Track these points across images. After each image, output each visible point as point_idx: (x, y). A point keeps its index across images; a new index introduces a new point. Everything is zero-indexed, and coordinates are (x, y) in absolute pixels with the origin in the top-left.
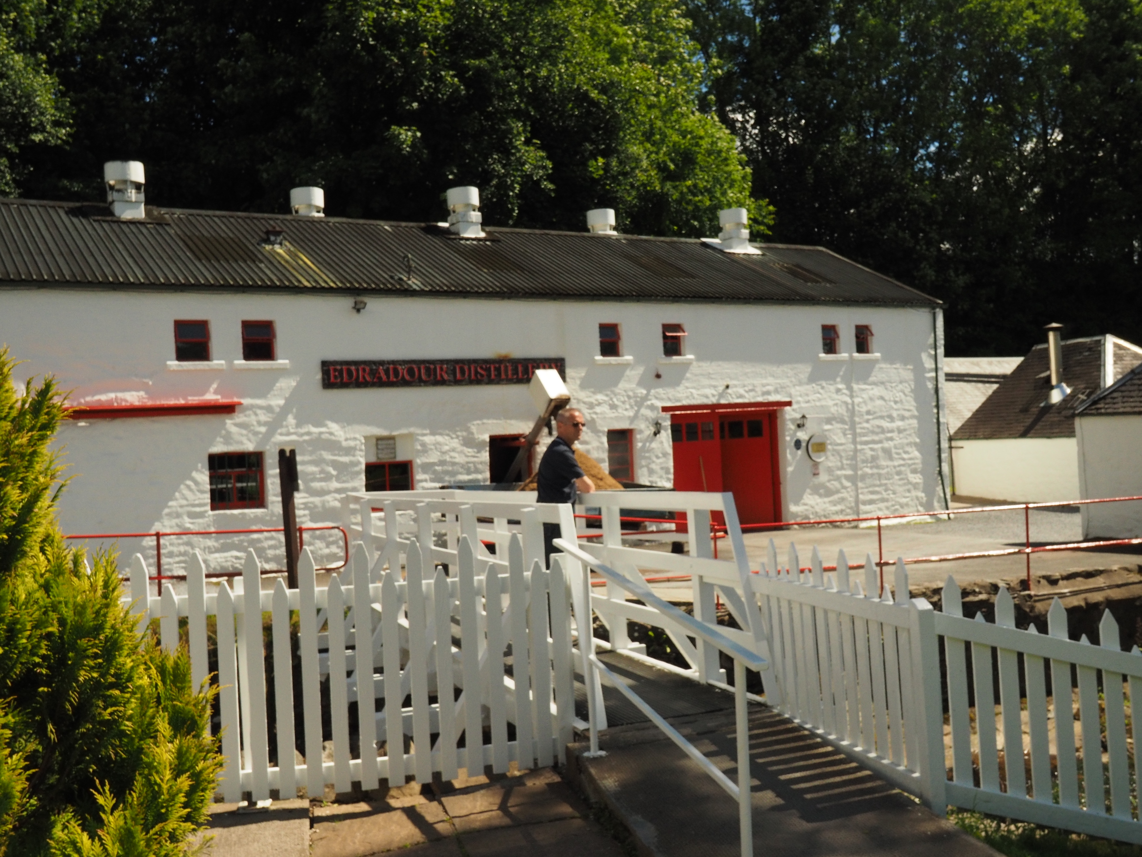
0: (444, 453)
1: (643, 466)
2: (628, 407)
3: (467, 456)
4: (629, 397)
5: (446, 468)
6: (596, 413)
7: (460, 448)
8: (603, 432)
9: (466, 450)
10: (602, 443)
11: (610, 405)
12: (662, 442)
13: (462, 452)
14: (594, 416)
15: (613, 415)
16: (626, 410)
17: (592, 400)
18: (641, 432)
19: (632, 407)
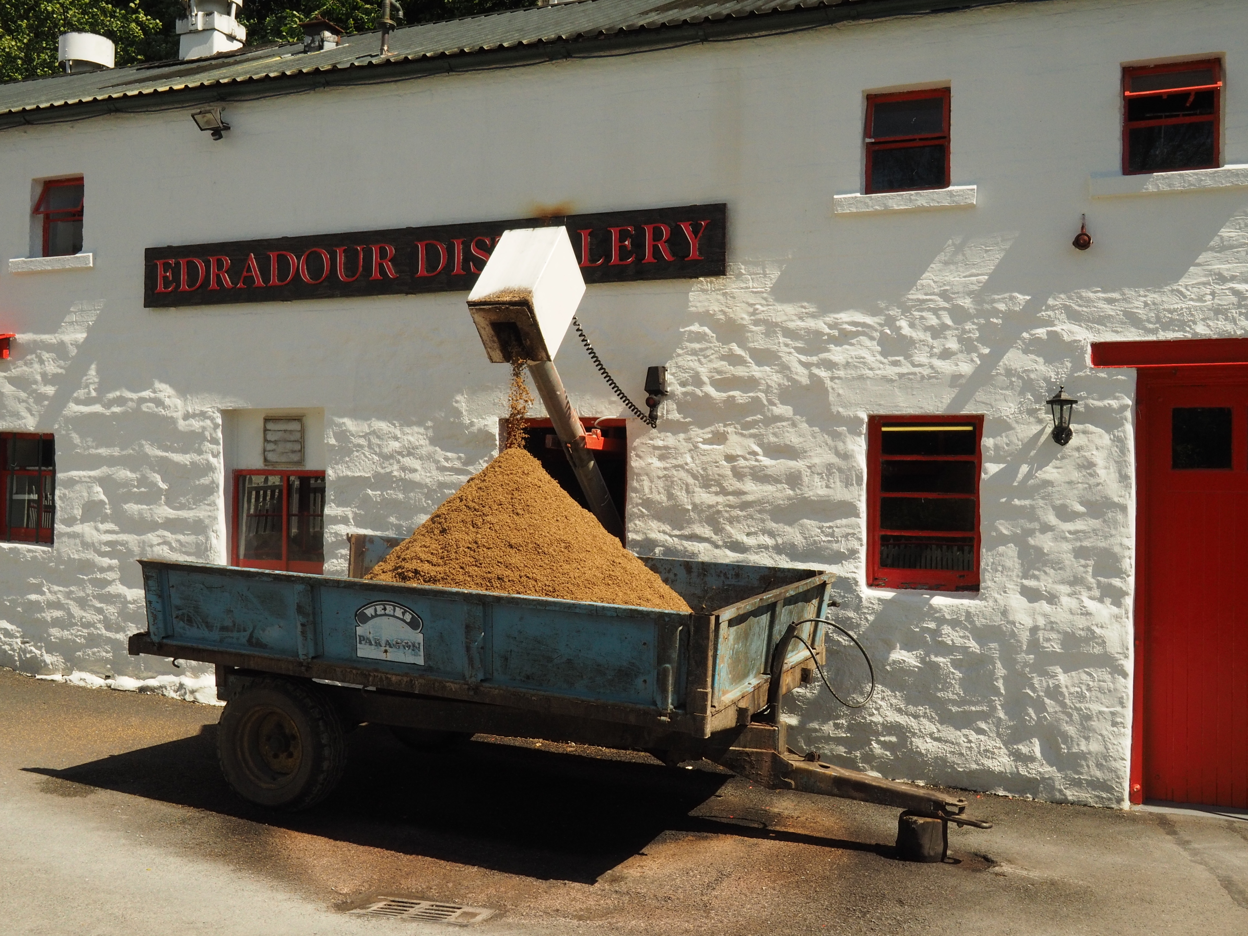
0: (387, 457)
1: (1004, 540)
2: (953, 345)
3: (442, 469)
4: (960, 316)
5: (391, 493)
6: (830, 365)
7: (426, 448)
8: (852, 424)
9: (440, 454)
10: (846, 456)
11: (883, 341)
12: (1088, 466)
13: (430, 457)
14: (822, 373)
15: (891, 371)
16: (946, 354)
17: (820, 325)
18: (1004, 426)
19: (968, 346)
